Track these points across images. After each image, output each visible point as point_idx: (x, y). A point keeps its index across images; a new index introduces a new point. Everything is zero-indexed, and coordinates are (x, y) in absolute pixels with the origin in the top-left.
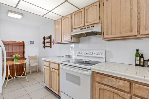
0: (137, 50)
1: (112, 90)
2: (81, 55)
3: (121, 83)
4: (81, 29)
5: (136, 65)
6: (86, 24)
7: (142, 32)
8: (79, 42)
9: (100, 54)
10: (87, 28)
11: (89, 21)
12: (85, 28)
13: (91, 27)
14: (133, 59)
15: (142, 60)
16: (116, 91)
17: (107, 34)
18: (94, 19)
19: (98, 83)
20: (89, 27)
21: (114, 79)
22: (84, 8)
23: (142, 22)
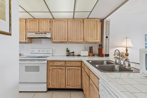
0: (67, 48)
1: (58, 67)
2: (34, 52)
3: (62, 63)
4: (36, 33)
5: (67, 56)
6: (40, 31)
7: (69, 41)
8: (31, 43)
9: (49, 51)
10: (41, 33)
11: (42, 29)
12: (40, 33)
13: (44, 33)
14: (65, 53)
15: (69, 53)
16: (60, 67)
17: (54, 40)
18: (47, 29)
19: (51, 66)
20: (42, 33)
21: (59, 62)
22: (39, 19)
23: (69, 36)
